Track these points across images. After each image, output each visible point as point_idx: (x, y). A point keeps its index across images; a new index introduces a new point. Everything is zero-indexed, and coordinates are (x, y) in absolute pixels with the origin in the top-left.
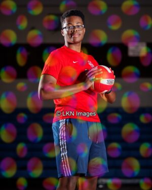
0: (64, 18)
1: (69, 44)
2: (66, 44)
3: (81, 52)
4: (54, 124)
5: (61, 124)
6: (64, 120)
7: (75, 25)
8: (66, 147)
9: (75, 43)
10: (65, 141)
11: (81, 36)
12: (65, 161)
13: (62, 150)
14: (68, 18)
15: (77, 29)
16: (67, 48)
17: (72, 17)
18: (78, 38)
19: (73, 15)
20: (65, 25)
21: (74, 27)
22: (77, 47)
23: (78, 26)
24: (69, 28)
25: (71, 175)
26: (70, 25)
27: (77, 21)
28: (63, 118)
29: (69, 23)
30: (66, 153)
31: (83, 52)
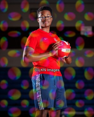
0: (39, 12)
1: (42, 27)
2: (40, 28)
3: (49, 32)
4: (33, 78)
5: (37, 78)
6: (39, 75)
7: (46, 15)
8: (40, 92)
9: (46, 27)
10: (40, 88)
11: (50, 23)
12: (40, 100)
13: (38, 94)
14: (41, 11)
15: (47, 18)
16: (41, 30)
17: (44, 11)
18: (48, 24)
19: (45, 10)
20: (40, 16)
21: (46, 17)
22: (47, 29)
23: (48, 17)
24: (42, 17)
25: (43, 109)
26: (43, 16)
27: (47, 13)
28: (38, 74)
29: (42, 15)
30: (40, 95)
31: (51, 33)
